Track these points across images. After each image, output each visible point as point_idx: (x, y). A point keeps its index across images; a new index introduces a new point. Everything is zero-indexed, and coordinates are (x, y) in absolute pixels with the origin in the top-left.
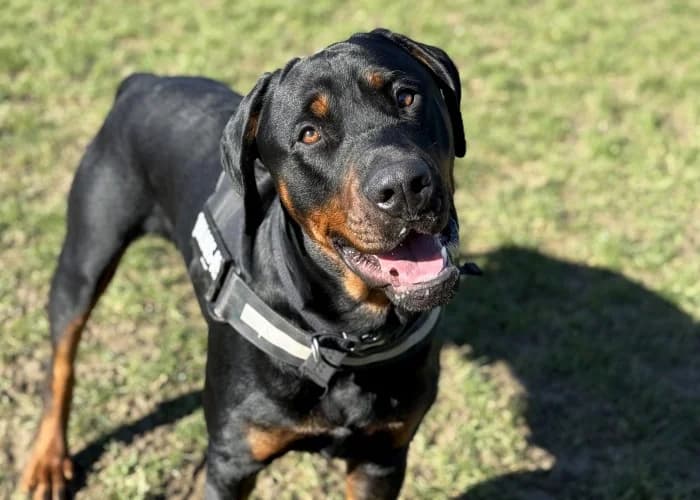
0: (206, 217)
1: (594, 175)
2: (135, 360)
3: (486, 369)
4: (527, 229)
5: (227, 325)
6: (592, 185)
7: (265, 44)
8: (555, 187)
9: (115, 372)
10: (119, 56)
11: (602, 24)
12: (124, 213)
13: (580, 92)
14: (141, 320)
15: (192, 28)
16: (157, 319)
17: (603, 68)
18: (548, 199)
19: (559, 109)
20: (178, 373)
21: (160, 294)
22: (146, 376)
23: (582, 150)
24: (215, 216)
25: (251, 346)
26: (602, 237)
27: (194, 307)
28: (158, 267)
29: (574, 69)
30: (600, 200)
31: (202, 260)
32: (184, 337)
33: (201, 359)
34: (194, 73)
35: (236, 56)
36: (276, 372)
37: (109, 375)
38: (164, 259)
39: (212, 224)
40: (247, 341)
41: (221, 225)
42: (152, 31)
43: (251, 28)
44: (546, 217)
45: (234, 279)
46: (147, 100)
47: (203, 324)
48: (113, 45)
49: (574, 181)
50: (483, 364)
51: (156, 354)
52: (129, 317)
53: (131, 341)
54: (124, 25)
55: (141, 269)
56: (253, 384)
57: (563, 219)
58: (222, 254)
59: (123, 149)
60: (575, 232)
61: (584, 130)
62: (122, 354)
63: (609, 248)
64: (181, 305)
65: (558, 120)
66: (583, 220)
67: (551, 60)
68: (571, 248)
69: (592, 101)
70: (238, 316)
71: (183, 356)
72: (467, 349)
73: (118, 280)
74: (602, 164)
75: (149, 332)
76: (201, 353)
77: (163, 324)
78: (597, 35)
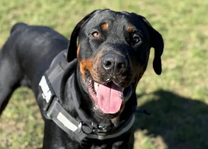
0: (45, 78)
1: (193, 64)
2: (15, 136)
3: (153, 139)
4: (169, 84)
5: (51, 121)
6: (193, 67)
7: (67, 12)
8: (179, 68)
9: (7, 141)
10: (10, 16)
11: (197, 6)
12: (12, 78)
13: (188, 31)
14: (18, 120)
15: (39, 5)
16: (24, 120)
17: (197, 23)
18: (177, 73)
19: (181, 38)
20: (32, 141)
21: (26, 110)
22: (20, 143)
23: (189, 54)
24: (49, 78)
25: (60, 129)
26: (197, 88)
27: (39, 115)
28: (25, 99)
29: (186, 23)
30: (196, 73)
31: (43, 95)
32: (35, 127)
33: (41, 136)
34: (39, 24)
35: (56, 16)
36: (70, 140)
37: (5, 142)
38: (27, 96)
39: (48, 81)
40: (59, 127)
41: (51, 81)
42: (23, 7)
43: (62, 6)
44: (176, 80)
45: (55, 102)
46: (23, 34)
47: (42, 122)
48: (8, 12)
49: (186, 66)
50: (151, 137)
51: (24, 134)
52: (13, 119)
53: (14, 128)
54: (12, 4)
55: (18, 100)
56: (60, 144)
57: (182, 81)
58: (51, 92)
59: (12, 53)
60: (187, 86)
61: (190, 46)
62: (10, 134)
63: (200, 92)
64: (34, 114)
65: (180, 42)
66: (189, 81)
67: (177, 19)
68: (186, 92)
69: (193, 35)
70: (56, 117)
71: (35, 134)
72: (145, 131)
73: (9, 105)
74: (197, 60)
75: (21, 125)
76: (42, 134)
77: (27, 122)
78: (195, 10)
